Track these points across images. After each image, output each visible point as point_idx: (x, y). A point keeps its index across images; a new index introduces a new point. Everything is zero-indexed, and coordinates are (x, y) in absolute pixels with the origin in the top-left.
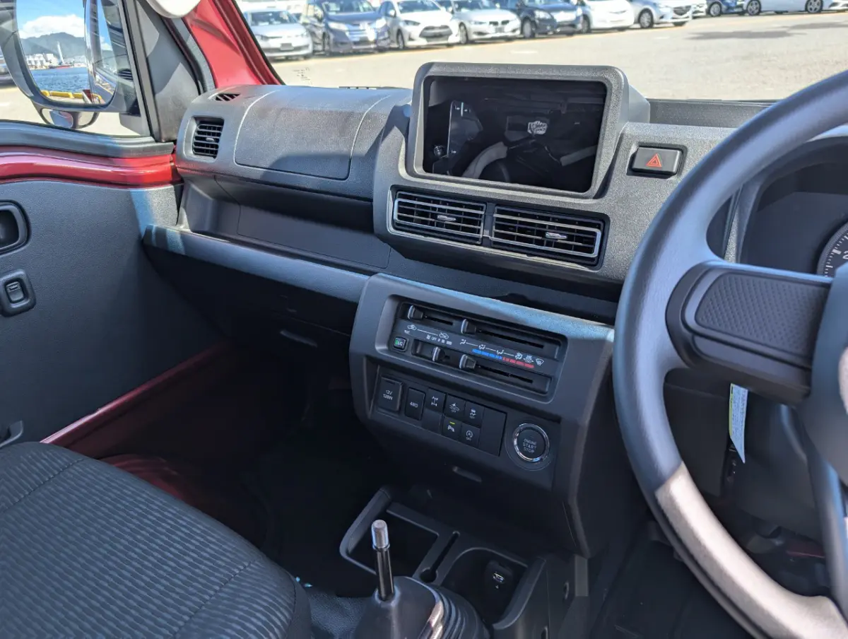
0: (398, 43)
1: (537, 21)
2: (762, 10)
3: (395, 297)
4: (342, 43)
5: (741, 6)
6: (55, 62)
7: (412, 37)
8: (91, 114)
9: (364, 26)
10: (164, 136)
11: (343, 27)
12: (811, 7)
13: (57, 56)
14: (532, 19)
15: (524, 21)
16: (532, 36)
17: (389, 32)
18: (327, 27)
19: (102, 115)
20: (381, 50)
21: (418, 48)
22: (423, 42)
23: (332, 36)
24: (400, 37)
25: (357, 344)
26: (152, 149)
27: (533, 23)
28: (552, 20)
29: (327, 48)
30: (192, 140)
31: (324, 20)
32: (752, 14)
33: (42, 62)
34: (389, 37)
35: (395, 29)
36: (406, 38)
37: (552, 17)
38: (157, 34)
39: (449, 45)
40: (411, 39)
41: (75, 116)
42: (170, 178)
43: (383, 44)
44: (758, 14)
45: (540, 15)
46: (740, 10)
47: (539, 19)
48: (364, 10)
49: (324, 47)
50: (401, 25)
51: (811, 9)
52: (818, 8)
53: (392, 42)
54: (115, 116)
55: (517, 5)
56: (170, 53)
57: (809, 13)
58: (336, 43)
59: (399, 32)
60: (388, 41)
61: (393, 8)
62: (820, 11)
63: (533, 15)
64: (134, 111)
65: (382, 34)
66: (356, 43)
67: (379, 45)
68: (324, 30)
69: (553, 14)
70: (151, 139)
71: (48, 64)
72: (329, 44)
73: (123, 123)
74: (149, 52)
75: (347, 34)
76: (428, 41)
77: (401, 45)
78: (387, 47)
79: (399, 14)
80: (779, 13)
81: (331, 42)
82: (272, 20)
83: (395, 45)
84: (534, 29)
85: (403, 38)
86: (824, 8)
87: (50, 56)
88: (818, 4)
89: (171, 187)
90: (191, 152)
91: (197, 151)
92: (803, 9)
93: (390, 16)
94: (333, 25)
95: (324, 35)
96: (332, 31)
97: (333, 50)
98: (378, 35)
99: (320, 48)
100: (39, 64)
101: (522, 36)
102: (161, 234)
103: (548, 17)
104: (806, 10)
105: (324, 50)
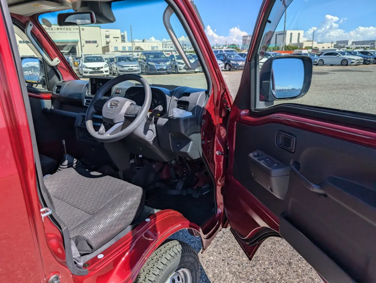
0: (175, 71)
1: (231, 65)
2: (324, 64)
3: (82, 116)
4: (153, 70)
5: (316, 62)
6: (31, 74)
7: (180, 68)
8: (36, 85)
9: (162, 64)
10: (50, 89)
11: (154, 64)
12: (343, 63)
13: (32, 72)
14: (229, 63)
15: (226, 64)
16: (229, 70)
17: (172, 67)
18: (148, 63)
19: (39, 85)
20: (169, 73)
21: (184, 73)
22: (185, 71)
23: (149, 67)
24: (176, 68)
25: (75, 125)
26: (48, 92)
27: (230, 65)
28: (237, 64)
29: (147, 71)
30: (56, 90)
31: (147, 61)
32: (320, 65)
33: (28, 73)
34: (171, 69)
35: (174, 65)
36: (178, 69)
37: (237, 63)
38: (50, 69)
39: (196, 72)
40: (180, 70)
41: (32, 85)
42: (50, 98)
43: (169, 71)
44: (323, 65)
45: (232, 62)
46: (316, 63)
47: (232, 64)
48: (163, 58)
49: (146, 70)
50: (177, 64)
51: (343, 64)
52: (346, 64)
53: (173, 70)
54: (41, 85)
55: (224, 58)
56: (53, 72)
57: (343, 66)
58: (151, 70)
59: (176, 66)
60: (171, 70)
61: (174, 58)
62: (347, 65)
63: (230, 62)
64: (45, 84)
65: (169, 67)
66: (158, 70)
67: (168, 71)
68: (146, 64)
69: (237, 62)
70: (47, 90)
71: (29, 74)
72: (148, 70)
73: (43, 87)
74: (48, 72)
75: (155, 66)
76: (187, 70)
77: (176, 71)
78: (171, 72)
79: (176, 60)
80: (332, 65)
81: (149, 69)
82: (126, 60)
83: (174, 72)
84: (230, 67)
85: (177, 69)
86: (348, 64)
87: (30, 72)
88: (346, 62)
89: (51, 100)
90: (55, 93)
91: (56, 93)
92: (340, 64)
93: (173, 60)
94: (150, 63)
95: (146, 66)
96: (149, 65)
97: (149, 72)
98: (167, 67)
99: (144, 71)
100: (27, 74)
101: (225, 70)
102: (46, 109)
103: (235, 63)
104: (341, 64)
105: (146, 72)
